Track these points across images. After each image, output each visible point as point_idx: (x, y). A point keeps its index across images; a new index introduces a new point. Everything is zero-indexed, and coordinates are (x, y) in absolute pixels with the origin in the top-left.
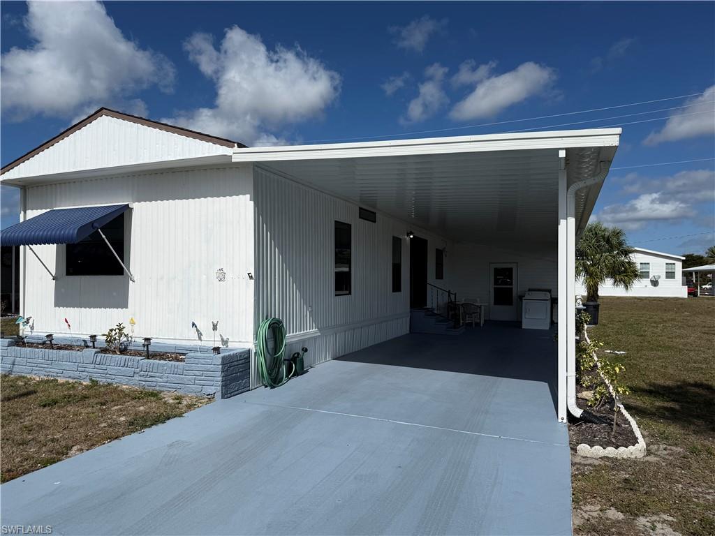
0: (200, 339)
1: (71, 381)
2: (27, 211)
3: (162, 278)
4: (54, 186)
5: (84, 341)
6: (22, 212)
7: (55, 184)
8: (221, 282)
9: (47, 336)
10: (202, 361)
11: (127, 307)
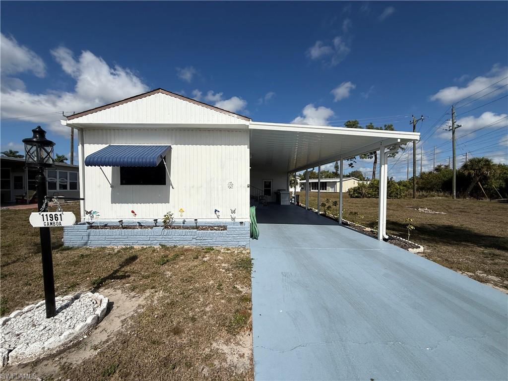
0: (218, 218)
1: (145, 247)
2: (85, 145)
3: (193, 187)
4: (108, 131)
5: (138, 223)
6: (80, 145)
7: (110, 130)
8: (231, 189)
9: (120, 221)
10: (238, 230)
11: (169, 203)
